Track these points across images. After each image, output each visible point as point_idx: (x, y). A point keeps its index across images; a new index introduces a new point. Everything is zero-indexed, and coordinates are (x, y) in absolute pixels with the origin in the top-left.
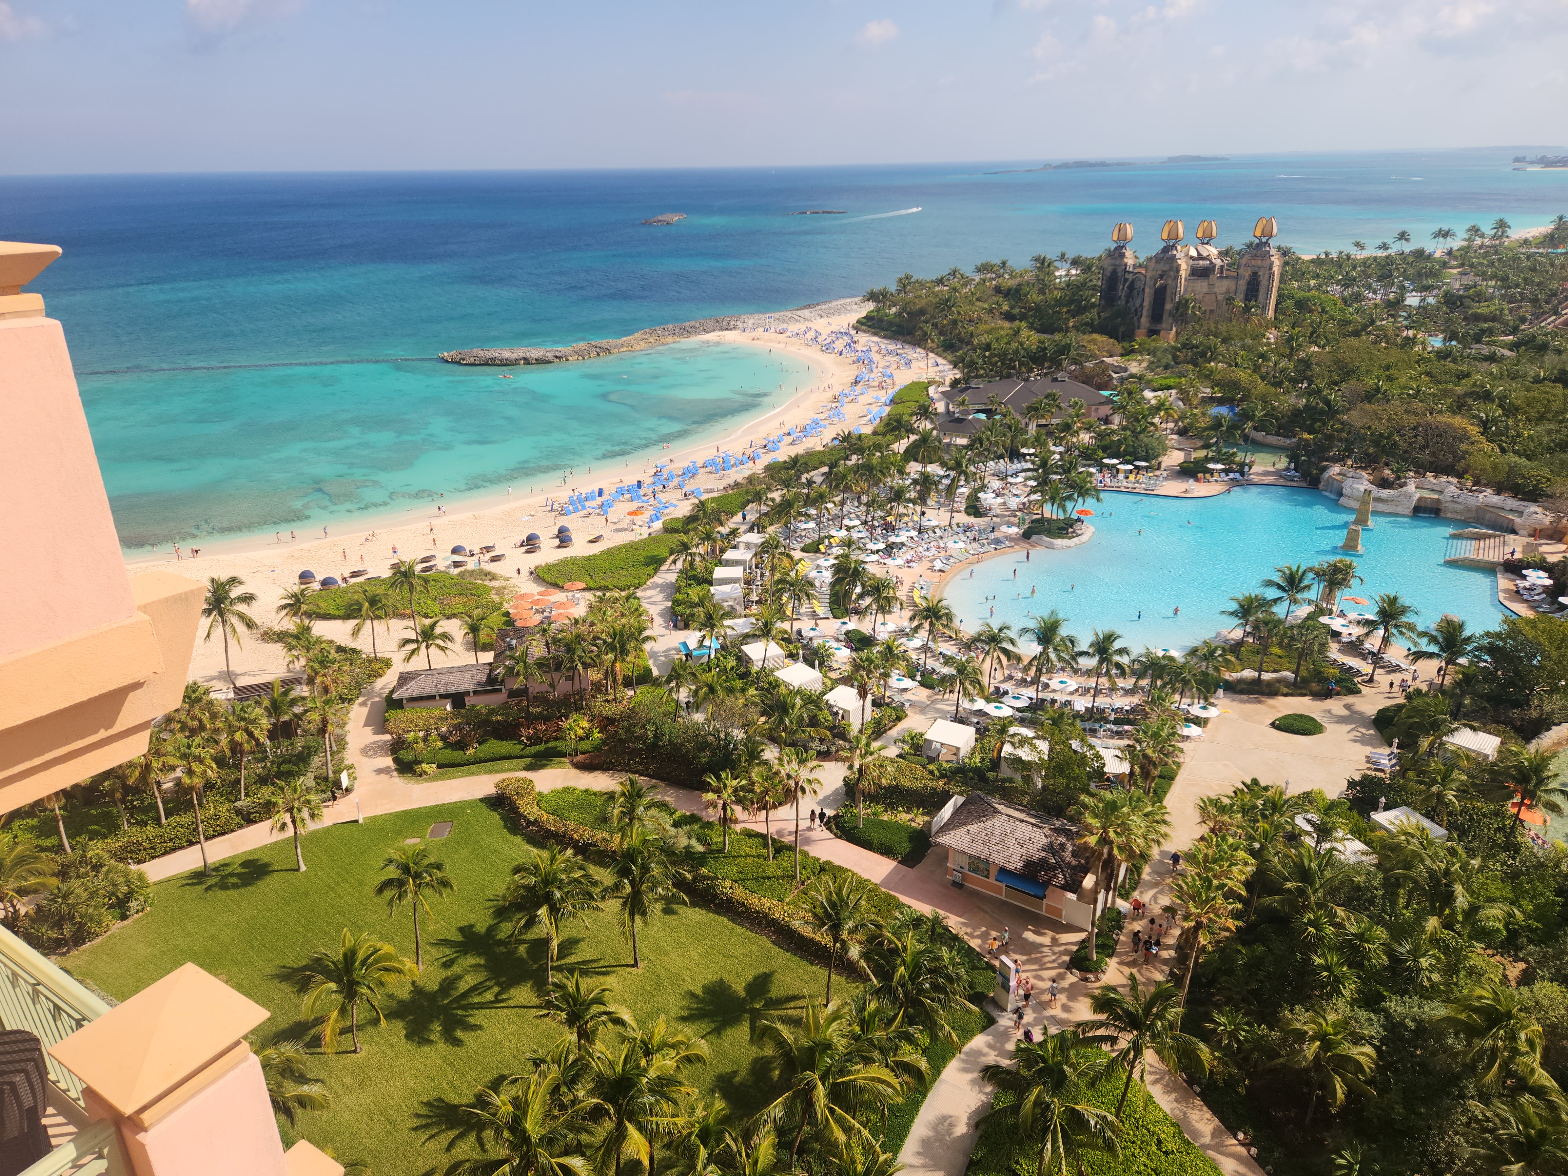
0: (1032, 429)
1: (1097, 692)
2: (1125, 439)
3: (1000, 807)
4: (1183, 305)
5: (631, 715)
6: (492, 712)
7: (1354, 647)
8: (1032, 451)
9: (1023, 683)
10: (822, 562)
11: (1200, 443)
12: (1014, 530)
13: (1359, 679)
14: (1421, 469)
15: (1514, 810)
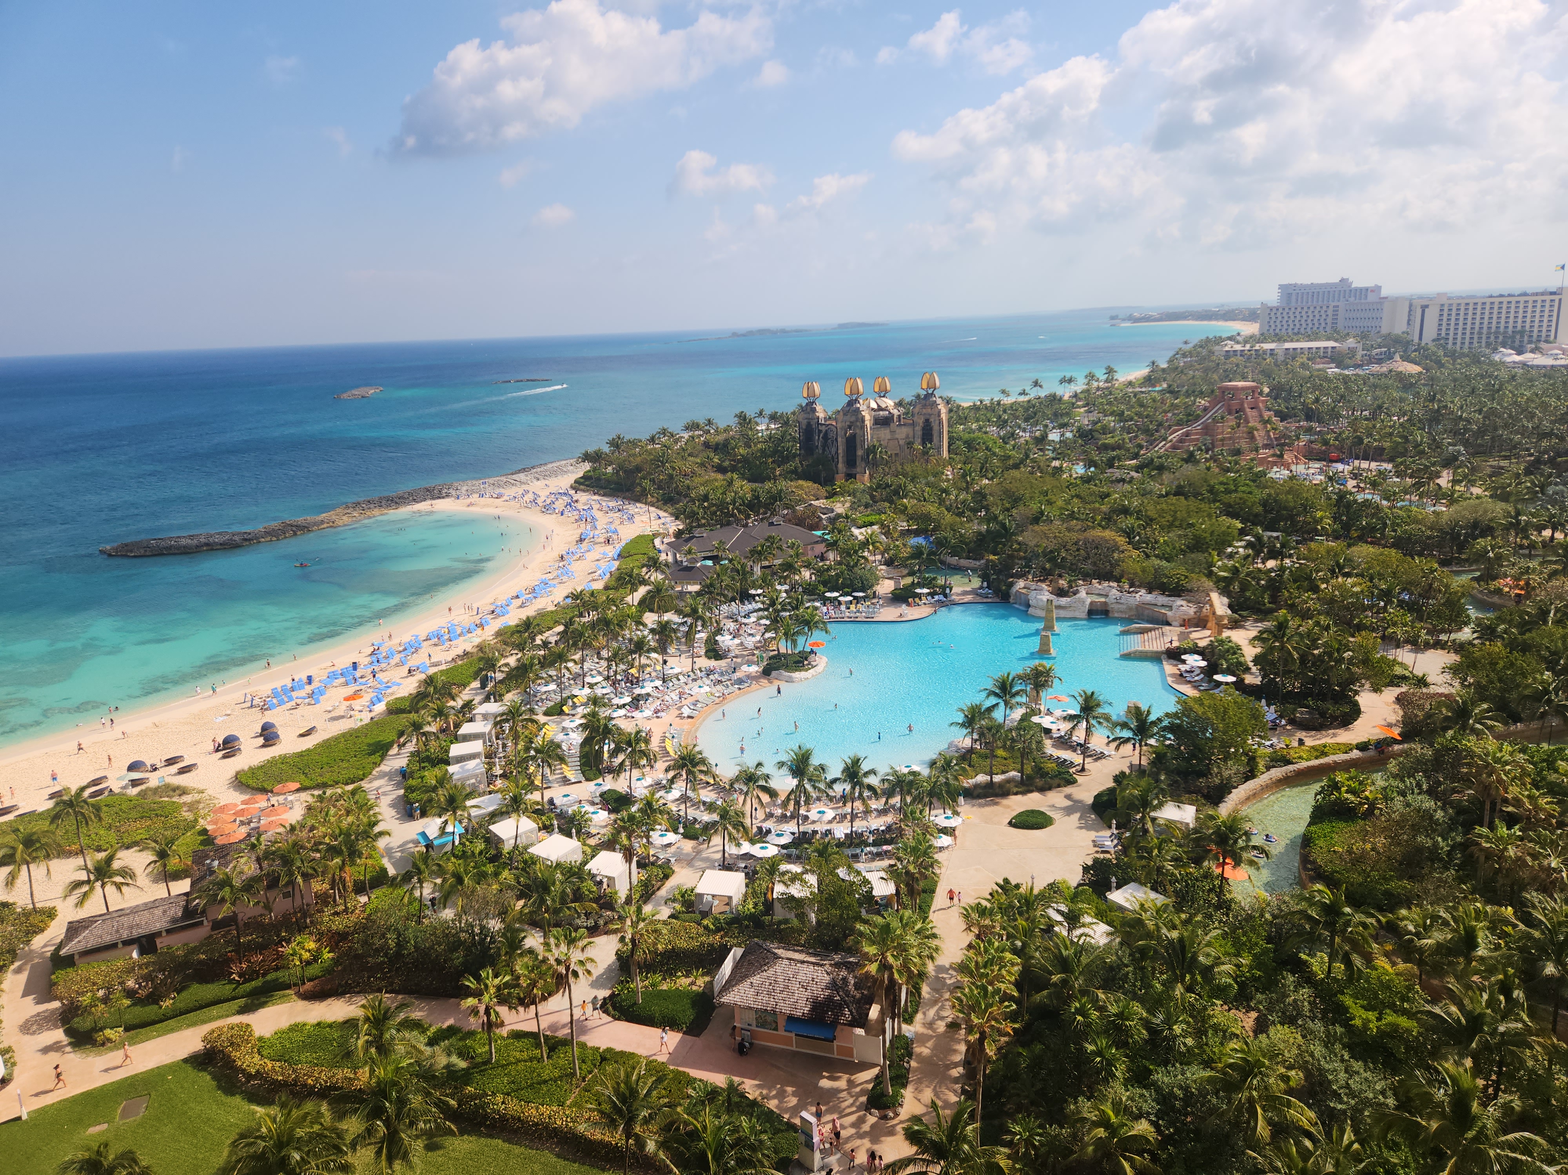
0: (758, 571)
1: (854, 817)
2: (842, 573)
3: (780, 952)
4: (872, 450)
5: (366, 926)
6: (195, 950)
7: (1064, 742)
8: (760, 591)
9: (783, 818)
10: (567, 724)
11: (906, 572)
12: (754, 669)
13: (1074, 770)
14: (1087, 577)
15: (1219, 871)
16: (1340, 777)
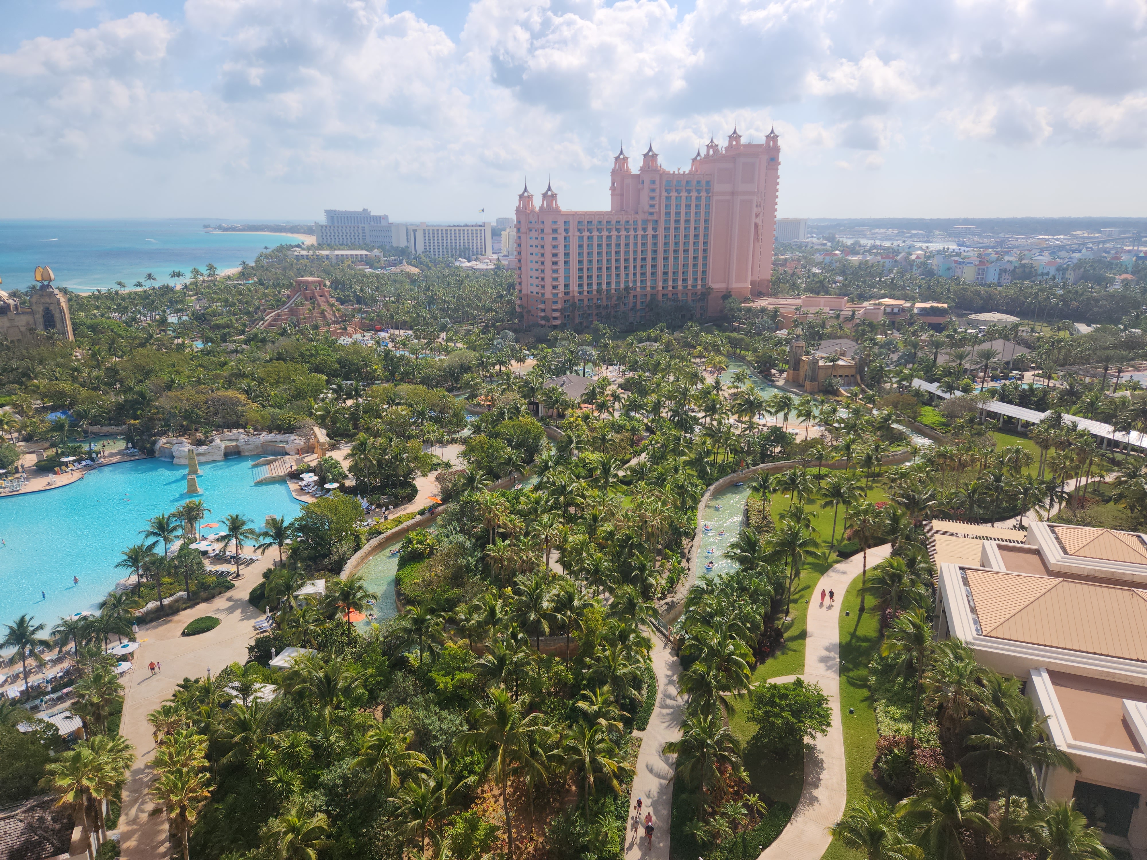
1: (27, 674)
7: (220, 558)
11: (47, 444)
13: (231, 577)
14: (219, 428)
15: (346, 619)
16: (412, 535)
